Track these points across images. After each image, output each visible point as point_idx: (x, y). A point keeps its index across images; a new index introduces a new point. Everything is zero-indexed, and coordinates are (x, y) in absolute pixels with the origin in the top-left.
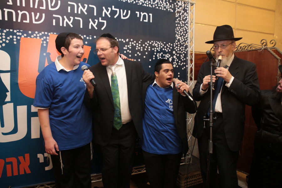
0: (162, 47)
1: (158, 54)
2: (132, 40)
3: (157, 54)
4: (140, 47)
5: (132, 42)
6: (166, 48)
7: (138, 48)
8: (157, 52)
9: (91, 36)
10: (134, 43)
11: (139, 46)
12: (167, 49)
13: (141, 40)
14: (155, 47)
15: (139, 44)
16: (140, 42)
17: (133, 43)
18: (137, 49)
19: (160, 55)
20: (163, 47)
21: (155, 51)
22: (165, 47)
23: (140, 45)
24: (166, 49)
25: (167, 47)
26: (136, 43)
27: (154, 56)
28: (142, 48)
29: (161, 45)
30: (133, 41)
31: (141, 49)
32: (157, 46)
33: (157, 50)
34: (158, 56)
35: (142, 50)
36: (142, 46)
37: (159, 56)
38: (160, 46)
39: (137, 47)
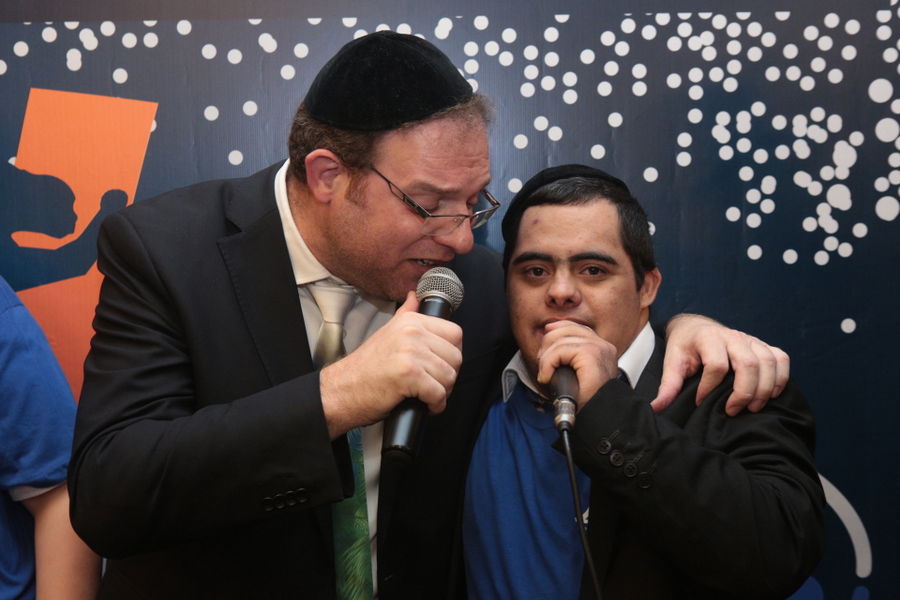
0: (755, 54)
1: (723, 118)
2: (481, 23)
3: (709, 121)
4: (557, 73)
5: (481, 38)
6: (803, 62)
7: (537, 82)
8: (715, 99)
9: (150, 23)
10: (504, 47)
11: (544, 70)
12: (806, 71)
13: (562, 18)
14: (688, 59)
15: (544, 47)
16: (551, 35)
17: (492, 48)
18: (527, 90)
19: (744, 123)
20: (773, 56)
21: (696, 93)
22: (791, 51)
23: (552, 59)
24: (793, 73)
25: (809, 51)
26: (516, 49)
27: (685, 140)
28: (570, 79)
29: (747, 41)
30: (493, 33)
31: (561, 88)
32: (710, 54)
33: (712, 89)
34: (720, 134)
35: (570, 97)
36: (570, 61)
37: (735, 136)
38: (734, 48)
39: (531, 72)
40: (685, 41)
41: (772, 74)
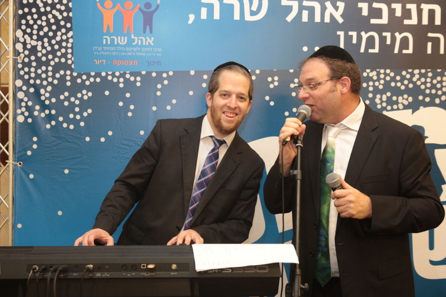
40: (368, 74)
41: (393, 84)
